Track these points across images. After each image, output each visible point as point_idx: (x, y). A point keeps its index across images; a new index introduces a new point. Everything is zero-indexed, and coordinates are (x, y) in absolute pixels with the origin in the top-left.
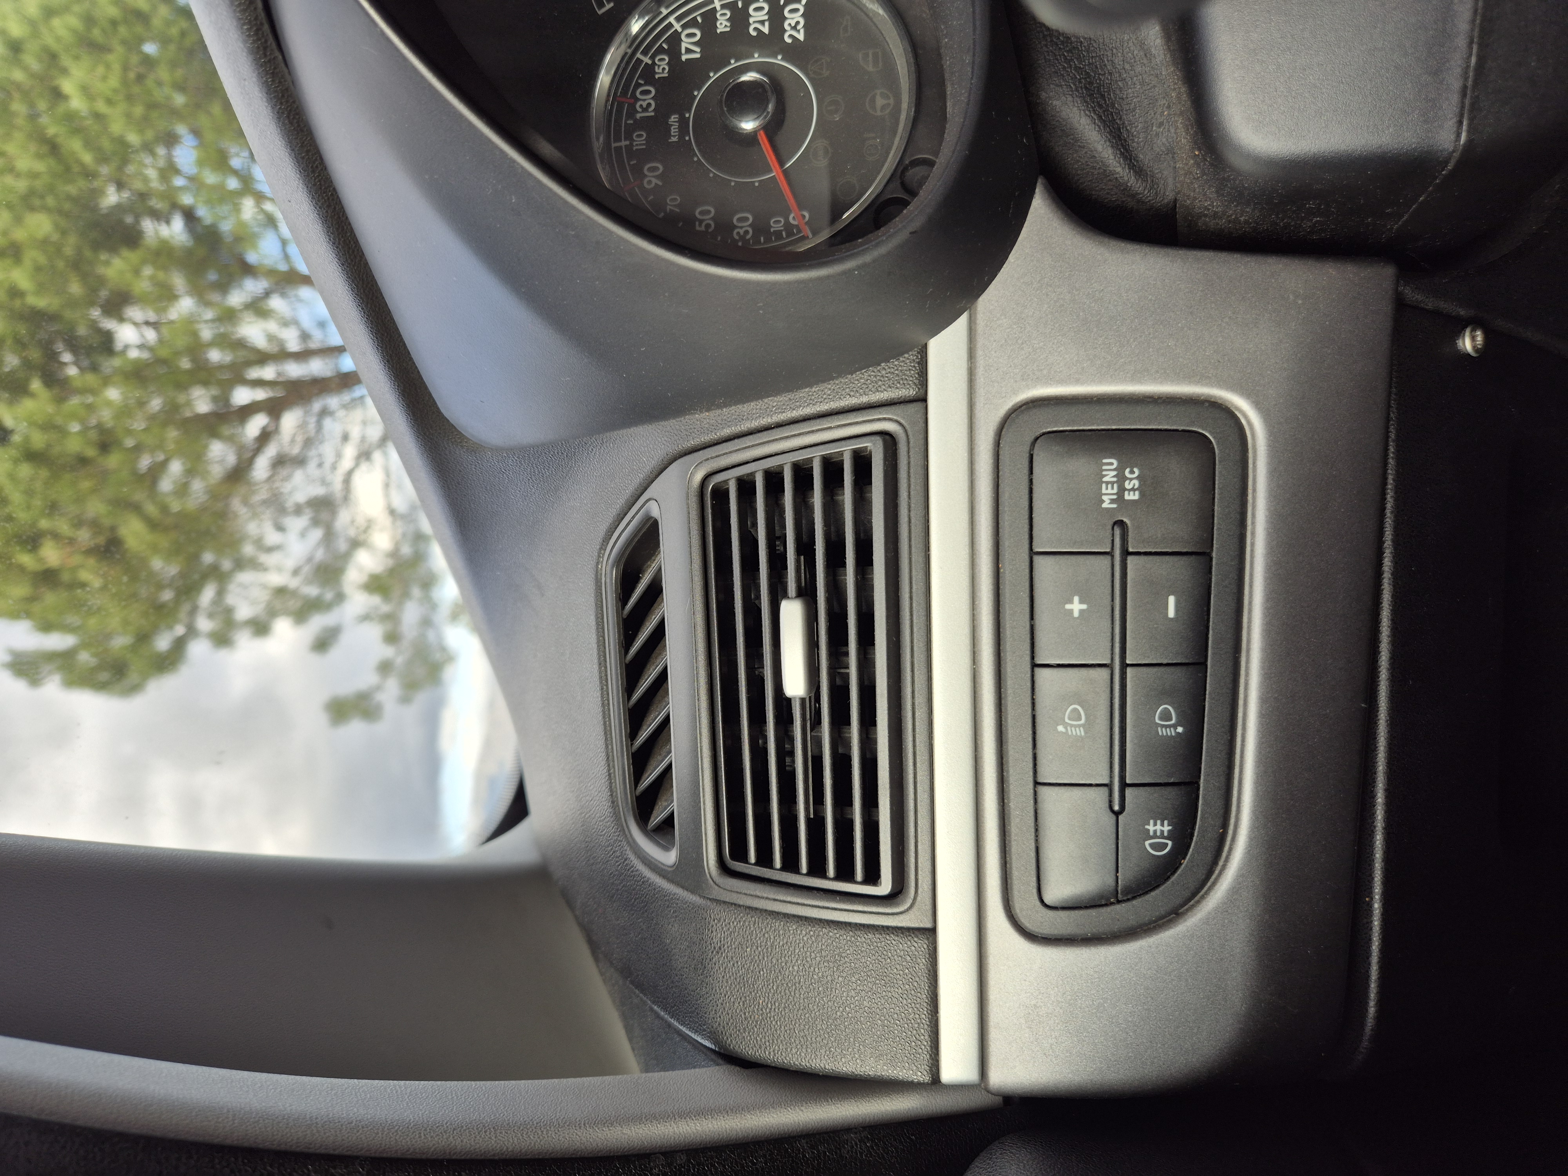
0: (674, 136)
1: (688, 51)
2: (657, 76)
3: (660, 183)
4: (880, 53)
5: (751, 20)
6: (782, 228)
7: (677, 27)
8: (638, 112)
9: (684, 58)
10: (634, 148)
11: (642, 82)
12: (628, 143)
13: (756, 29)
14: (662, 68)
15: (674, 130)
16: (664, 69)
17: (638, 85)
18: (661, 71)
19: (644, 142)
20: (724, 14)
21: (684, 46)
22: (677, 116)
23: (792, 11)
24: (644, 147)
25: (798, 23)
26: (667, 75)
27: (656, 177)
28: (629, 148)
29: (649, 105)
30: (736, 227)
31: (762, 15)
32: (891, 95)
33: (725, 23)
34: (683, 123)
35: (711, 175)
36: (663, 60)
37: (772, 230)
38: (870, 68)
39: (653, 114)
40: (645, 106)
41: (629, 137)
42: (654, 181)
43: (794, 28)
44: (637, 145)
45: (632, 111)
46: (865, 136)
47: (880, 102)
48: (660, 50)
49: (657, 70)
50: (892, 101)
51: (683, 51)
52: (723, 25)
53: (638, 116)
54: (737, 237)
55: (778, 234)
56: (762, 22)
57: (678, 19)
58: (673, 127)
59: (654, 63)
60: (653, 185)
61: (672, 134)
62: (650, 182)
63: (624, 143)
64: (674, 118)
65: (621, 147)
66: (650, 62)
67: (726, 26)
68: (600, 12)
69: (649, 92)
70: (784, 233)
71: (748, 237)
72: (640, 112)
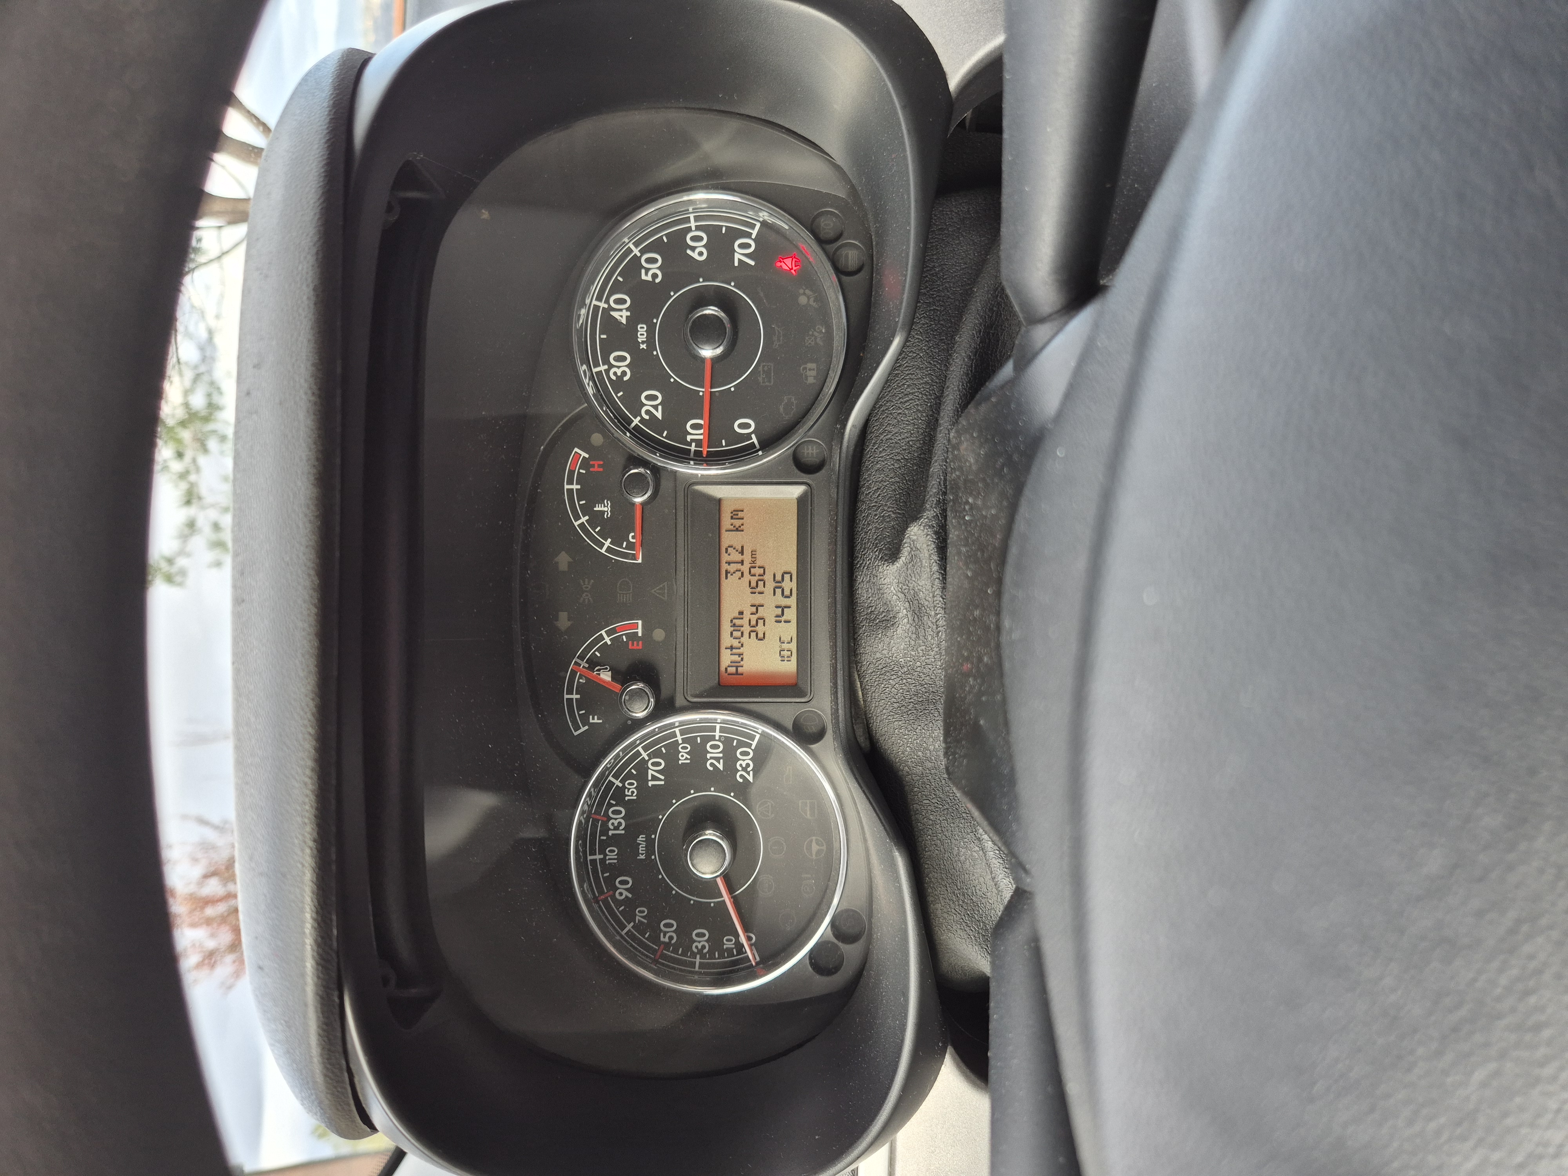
0: (642, 854)
1: (654, 778)
2: (627, 798)
3: (630, 896)
4: (816, 803)
5: (709, 756)
6: (733, 946)
7: (645, 755)
8: (610, 829)
9: (650, 783)
10: (607, 862)
11: (614, 803)
12: (602, 856)
13: (712, 765)
14: (632, 791)
15: (642, 849)
16: (633, 792)
17: (610, 805)
18: (630, 794)
19: (616, 857)
20: (686, 748)
21: (650, 772)
22: (644, 836)
23: (743, 754)
24: (616, 861)
25: (748, 765)
26: (635, 798)
27: (626, 889)
28: (603, 861)
29: (620, 824)
30: (695, 941)
31: (717, 753)
32: (824, 844)
33: (686, 755)
34: (650, 843)
35: (674, 892)
36: (632, 784)
37: (725, 947)
38: (808, 816)
39: (623, 832)
40: (616, 825)
41: (602, 851)
42: (625, 893)
43: (745, 769)
44: (609, 859)
45: (605, 830)
46: (802, 876)
47: (815, 847)
48: (629, 776)
49: (627, 793)
50: (824, 848)
51: (650, 778)
52: (684, 757)
53: (610, 833)
54: (695, 950)
55: (730, 951)
56: (718, 759)
57: (645, 749)
58: (640, 846)
59: (624, 787)
60: (623, 897)
61: (640, 852)
62: (621, 894)
63: (598, 857)
64: (641, 838)
65: (596, 860)
66: (620, 785)
67: (687, 759)
68: (576, 734)
69: (620, 812)
70: (735, 950)
71: (705, 951)
72: (612, 830)
